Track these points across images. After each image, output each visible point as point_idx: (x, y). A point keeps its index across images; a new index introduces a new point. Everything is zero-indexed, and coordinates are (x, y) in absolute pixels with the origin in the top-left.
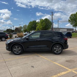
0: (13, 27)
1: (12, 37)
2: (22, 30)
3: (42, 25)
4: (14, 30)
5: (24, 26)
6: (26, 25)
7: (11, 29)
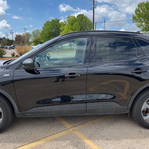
0: (12, 33)
1: (4, 56)
2: (30, 40)
3: (72, 29)
4: (13, 41)
5: (33, 33)
6: (37, 30)
7: (6, 37)
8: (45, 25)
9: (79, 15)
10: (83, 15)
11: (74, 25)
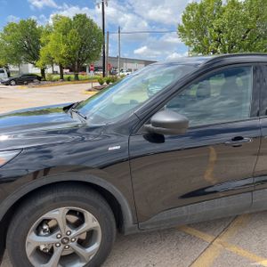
8: (6, 30)
9: (78, 16)
10: (85, 16)
11: (69, 35)
